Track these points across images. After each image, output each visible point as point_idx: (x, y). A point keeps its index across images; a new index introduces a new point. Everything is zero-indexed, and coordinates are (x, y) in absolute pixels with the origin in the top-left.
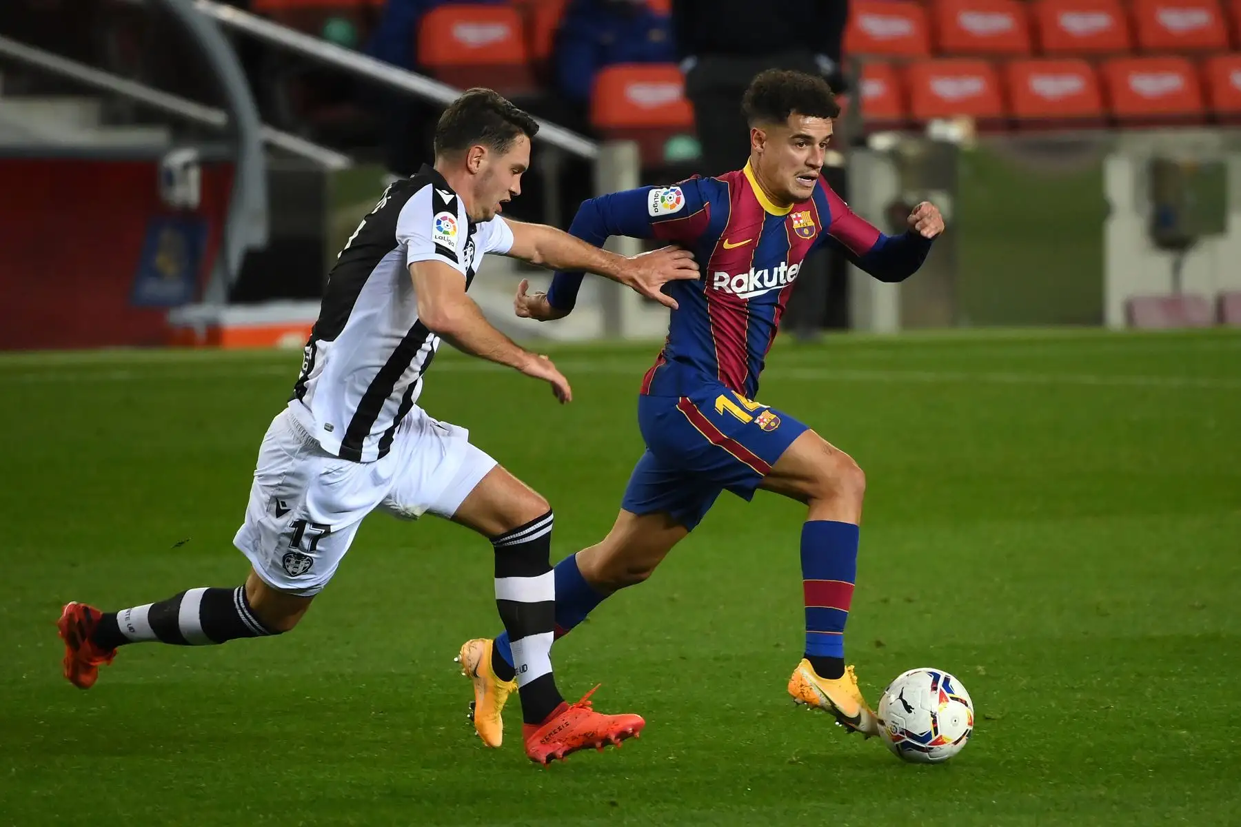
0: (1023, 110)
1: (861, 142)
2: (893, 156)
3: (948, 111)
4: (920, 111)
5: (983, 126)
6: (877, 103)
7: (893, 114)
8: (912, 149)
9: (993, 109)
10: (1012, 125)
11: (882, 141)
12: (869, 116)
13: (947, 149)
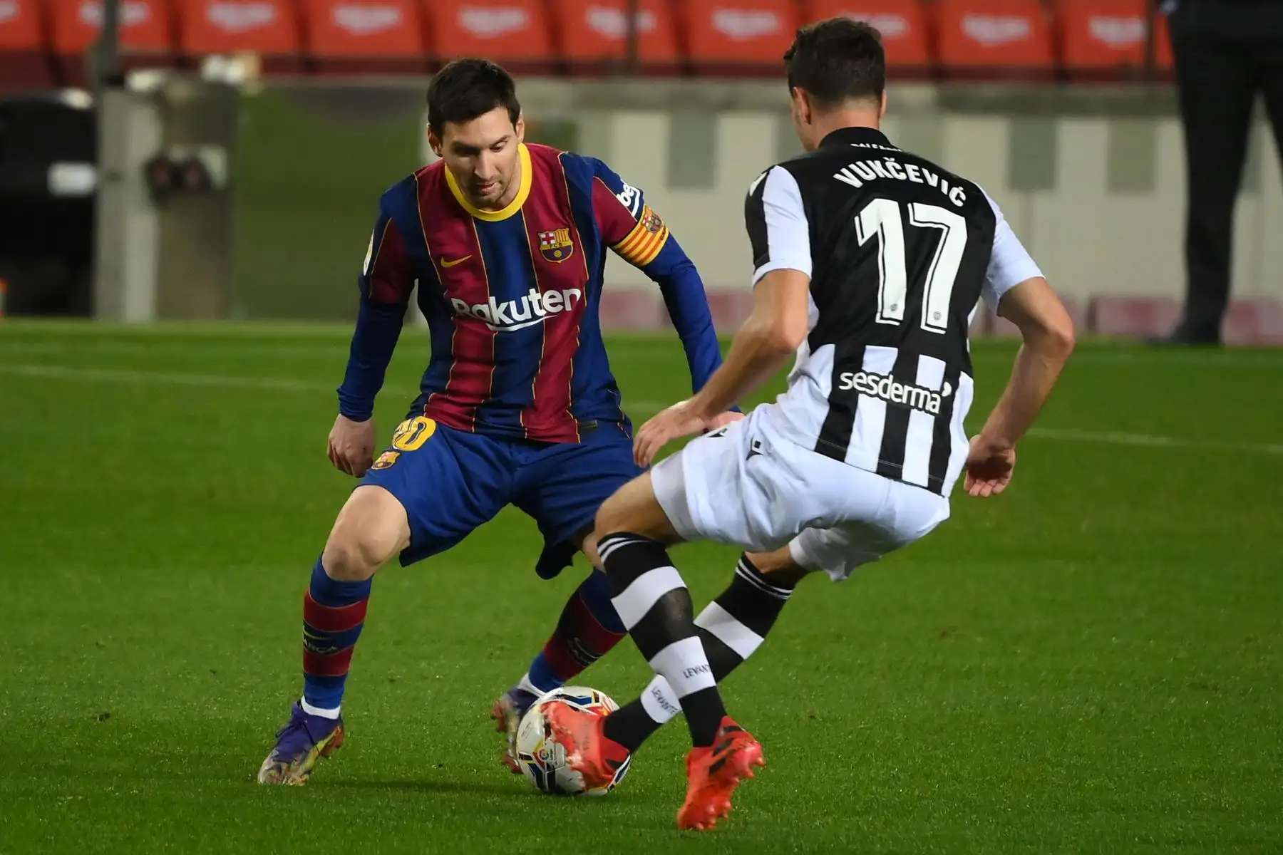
0: (322, 47)
1: (117, 80)
2: (157, 98)
3: (229, 45)
4: (192, 44)
5: (270, 65)
6: (137, 32)
7: (158, 46)
8: (181, 91)
9: (286, 45)
10: (311, 66)
11: (143, 80)
12: (127, 47)
13: (224, 92)
